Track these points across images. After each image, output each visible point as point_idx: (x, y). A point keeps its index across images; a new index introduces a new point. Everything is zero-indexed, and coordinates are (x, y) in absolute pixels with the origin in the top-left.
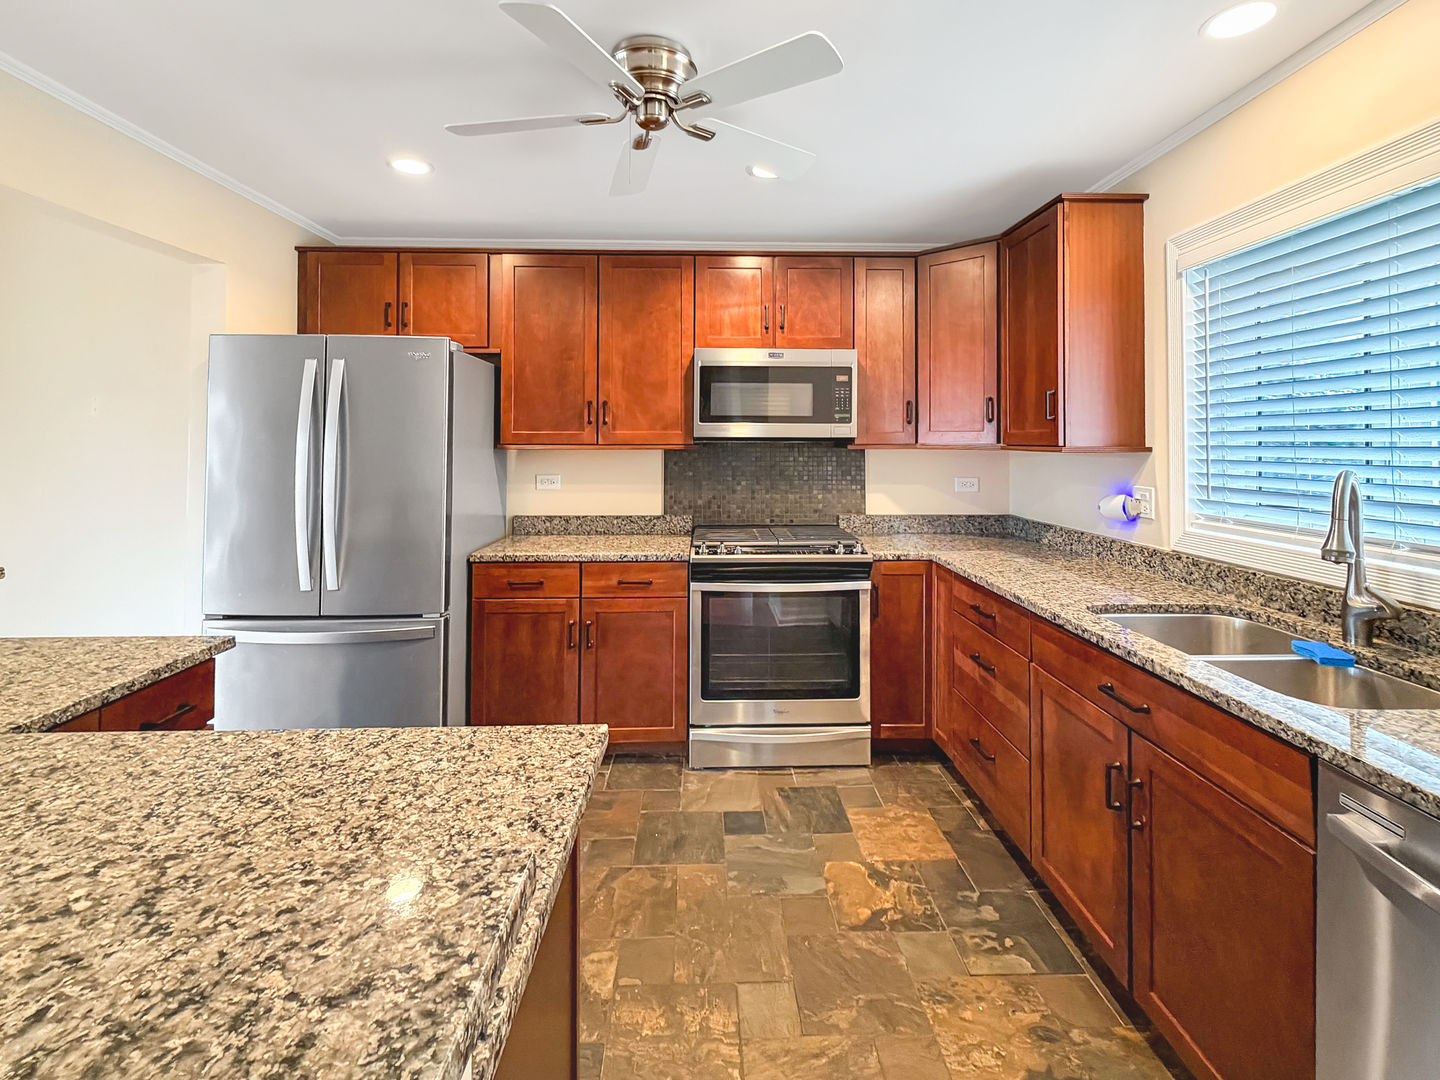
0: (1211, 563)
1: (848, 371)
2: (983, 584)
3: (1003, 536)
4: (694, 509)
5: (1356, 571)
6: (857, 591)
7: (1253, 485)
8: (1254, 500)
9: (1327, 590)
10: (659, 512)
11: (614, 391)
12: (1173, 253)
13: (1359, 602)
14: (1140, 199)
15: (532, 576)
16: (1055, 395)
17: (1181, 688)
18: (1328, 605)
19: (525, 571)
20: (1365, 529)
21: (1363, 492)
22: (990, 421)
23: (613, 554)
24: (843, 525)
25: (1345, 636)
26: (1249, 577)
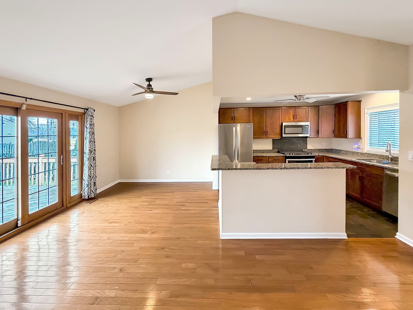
0: (371, 154)
1: (308, 126)
2: (336, 158)
3: (332, 152)
4: (278, 148)
5: (390, 153)
6: (312, 160)
7: (378, 143)
8: (378, 145)
9: (387, 156)
10: (271, 149)
11: (268, 130)
12: (366, 110)
13: (390, 157)
14: (360, 101)
15: (261, 158)
16: (347, 131)
17: (369, 165)
18: (387, 158)
19: (260, 158)
20: (391, 148)
21: (391, 144)
22: (333, 133)
23: (274, 155)
24: (303, 151)
25: (389, 161)
26: (377, 155)
